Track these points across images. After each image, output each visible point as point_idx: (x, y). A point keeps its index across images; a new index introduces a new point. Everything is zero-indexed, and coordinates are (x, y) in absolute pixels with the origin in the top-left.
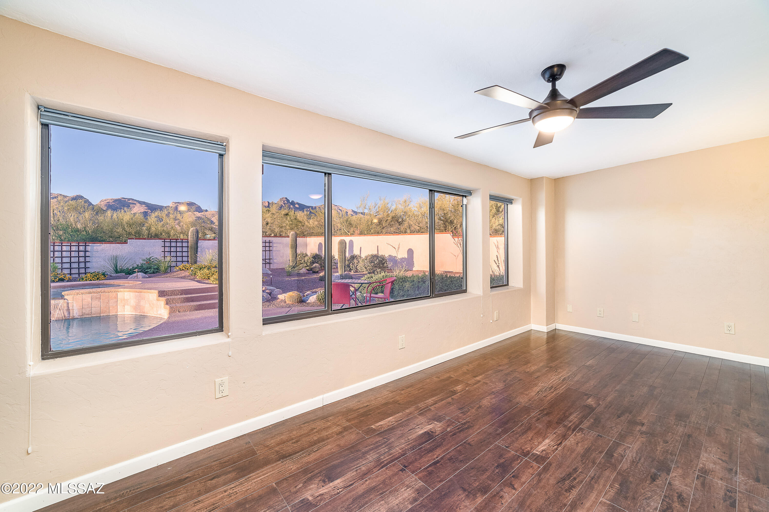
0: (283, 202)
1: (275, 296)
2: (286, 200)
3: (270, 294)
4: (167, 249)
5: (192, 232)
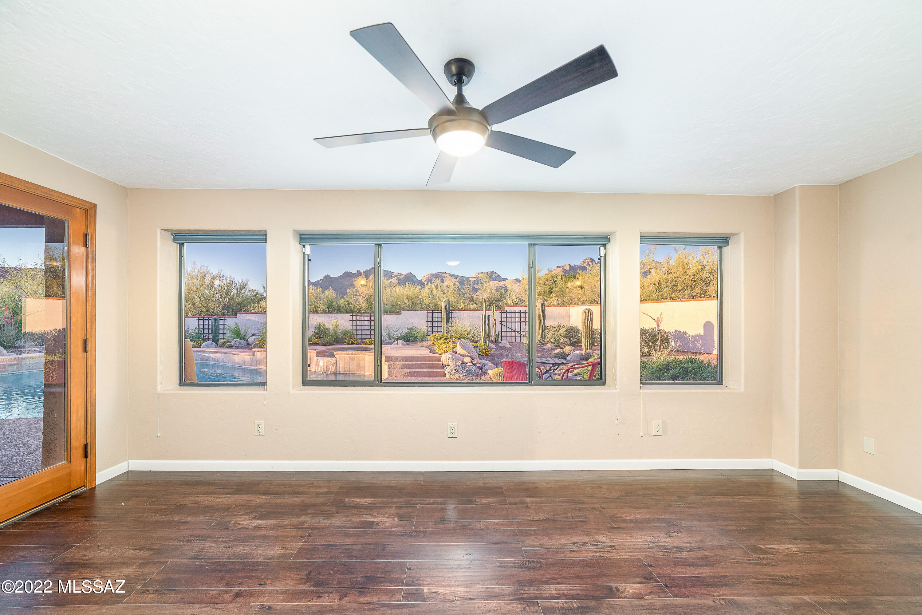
0: (587, 263)
1: (486, 372)
2: (591, 260)
3: (481, 369)
4: (430, 319)
5: (445, 303)
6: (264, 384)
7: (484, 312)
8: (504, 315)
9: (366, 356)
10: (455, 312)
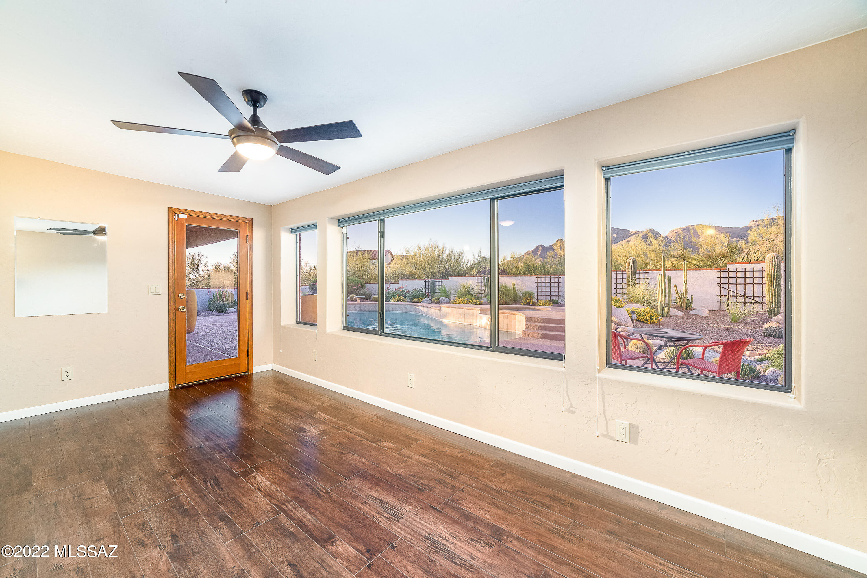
6: (316, 325)
7: (662, 272)
8: (725, 275)
9: (517, 316)
10: (651, 272)
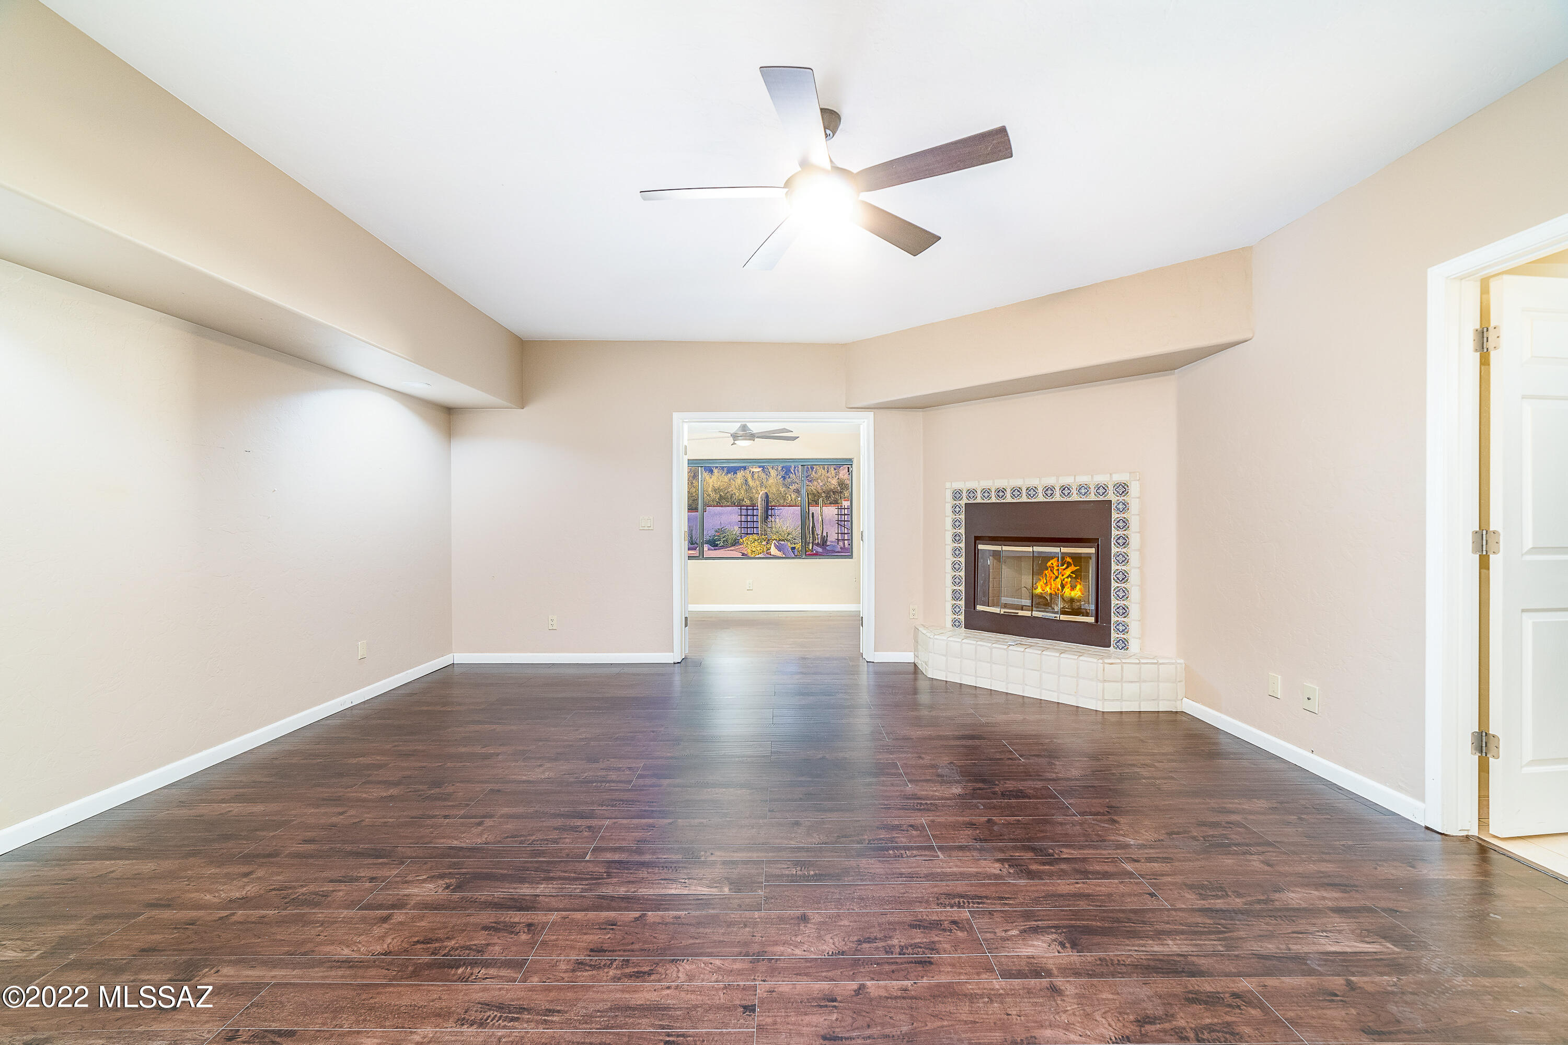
4: (743, 518)
5: (762, 497)
